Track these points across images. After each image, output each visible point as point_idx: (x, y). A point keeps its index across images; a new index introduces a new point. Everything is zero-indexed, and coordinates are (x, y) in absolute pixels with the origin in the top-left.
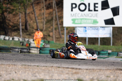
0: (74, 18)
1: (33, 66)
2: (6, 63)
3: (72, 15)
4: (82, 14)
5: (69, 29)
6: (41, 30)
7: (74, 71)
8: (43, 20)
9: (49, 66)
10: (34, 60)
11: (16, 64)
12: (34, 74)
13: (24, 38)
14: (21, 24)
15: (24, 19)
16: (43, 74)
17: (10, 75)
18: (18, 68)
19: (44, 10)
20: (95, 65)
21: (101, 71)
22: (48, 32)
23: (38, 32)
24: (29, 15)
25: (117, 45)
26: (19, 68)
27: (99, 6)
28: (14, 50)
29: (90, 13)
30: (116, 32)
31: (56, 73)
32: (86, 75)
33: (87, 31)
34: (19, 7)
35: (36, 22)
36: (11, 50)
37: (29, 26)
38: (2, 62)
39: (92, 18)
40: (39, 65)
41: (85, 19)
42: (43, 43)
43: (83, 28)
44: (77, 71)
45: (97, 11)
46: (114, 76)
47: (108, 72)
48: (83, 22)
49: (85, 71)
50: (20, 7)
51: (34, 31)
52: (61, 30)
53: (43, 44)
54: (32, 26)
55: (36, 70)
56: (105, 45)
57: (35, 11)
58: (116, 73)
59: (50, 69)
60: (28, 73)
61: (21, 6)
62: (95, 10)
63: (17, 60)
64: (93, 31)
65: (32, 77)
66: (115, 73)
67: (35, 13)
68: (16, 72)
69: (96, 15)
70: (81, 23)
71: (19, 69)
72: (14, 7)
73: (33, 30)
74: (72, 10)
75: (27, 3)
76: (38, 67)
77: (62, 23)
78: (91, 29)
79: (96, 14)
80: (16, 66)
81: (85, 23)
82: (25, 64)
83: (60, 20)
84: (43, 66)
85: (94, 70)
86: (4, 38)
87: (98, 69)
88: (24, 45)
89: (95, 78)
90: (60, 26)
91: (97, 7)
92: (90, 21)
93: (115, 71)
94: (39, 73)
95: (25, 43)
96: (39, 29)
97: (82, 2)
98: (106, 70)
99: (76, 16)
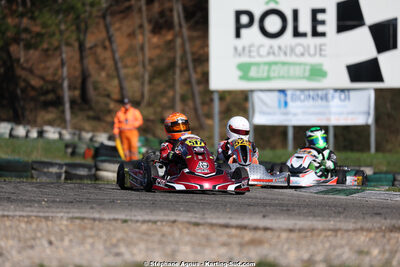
0: (245, 59)
1: (110, 220)
2: (18, 213)
3: (240, 48)
4: (271, 47)
5: (228, 98)
6: (136, 104)
7: (248, 235)
8: (139, 69)
9: (162, 221)
10: (113, 202)
11: (50, 214)
12: (112, 249)
13: (77, 132)
14: (66, 84)
15: (78, 65)
16: (142, 246)
17: (31, 252)
18: (57, 229)
19: (143, 34)
20: (319, 216)
21: (339, 234)
22: (159, 110)
23: (126, 110)
24: (95, 53)
25: (390, 151)
26: (63, 228)
27: (330, 18)
28: (46, 170)
29: (300, 45)
30: (388, 105)
31: (186, 244)
32: (289, 249)
33: (290, 104)
34: (58, 25)
35: (118, 77)
36: (35, 169)
37: (96, 88)
38: (3, 210)
39: (307, 59)
40: (128, 218)
41: (284, 64)
42: (143, 146)
43: (276, 94)
44: (259, 234)
45: (323, 34)
46: (383, 251)
47: (362, 239)
48: (276, 75)
49: (284, 235)
50: (63, 27)
51: (112, 105)
52: (203, 103)
53: (144, 150)
54: (105, 90)
55: (120, 235)
56: (352, 150)
57: (113, 39)
58: (389, 240)
59: (167, 229)
60: (92, 245)
61: (66, 22)
62: (315, 33)
63: (54, 202)
64: (311, 102)
65: (106, 256)
66: (385, 240)
67: (115, 46)
68: (50, 243)
69: (320, 50)
70: (268, 78)
71: (61, 230)
72: (44, 25)
73: (107, 104)
74: (238, 35)
75: (85, 11)
76: (125, 224)
77: (205, 78)
78: (302, 97)
79: (321, 45)
80: (50, 223)
81: (283, 77)
82: (82, 215)
83: (199, 70)
84: (144, 222)
85: (316, 232)
86: (12, 130)
87: (330, 230)
88: (79, 155)
89: (319, 258)
90: (197, 89)
91: (323, 23)
92: (298, 71)
93: (387, 236)
94: (129, 244)
95: (82, 148)
96: (126, 100)
97: (272, 6)
98: (355, 230)
99: (252, 54)
